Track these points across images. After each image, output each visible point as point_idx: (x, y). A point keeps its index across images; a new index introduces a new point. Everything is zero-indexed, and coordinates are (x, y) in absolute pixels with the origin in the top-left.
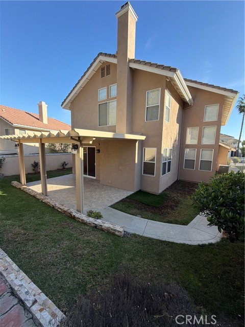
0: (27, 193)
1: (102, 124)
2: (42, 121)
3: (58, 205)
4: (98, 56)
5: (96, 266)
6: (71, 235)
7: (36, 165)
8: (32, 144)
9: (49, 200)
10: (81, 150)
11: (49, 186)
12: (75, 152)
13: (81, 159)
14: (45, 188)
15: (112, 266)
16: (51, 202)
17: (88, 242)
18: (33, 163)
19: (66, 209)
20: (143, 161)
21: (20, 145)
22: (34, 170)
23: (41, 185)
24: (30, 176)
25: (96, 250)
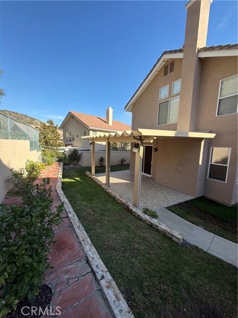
0: (95, 182)
1: (161, 123)
2: (108, 123)
3: (118, 197)
4: (162, 56)
5: (152, 267)
6: (128, 227)
7: (102, 160)
8: (100, 143)
9: (111, 191)
10: (142, 148)
11: (111, 178)
12: (135, 150)
13: (141, 157)
14: (108, 180)
15: (169, 274)
16: (112, 193)
17: (144, 239)
18: (100, 158)
19: (124, 201)
20: (210, 163)
21: (93, 143)
22: (100, 164)
23: (105, 177)
24: (98, 168)
25: (152, 250)
